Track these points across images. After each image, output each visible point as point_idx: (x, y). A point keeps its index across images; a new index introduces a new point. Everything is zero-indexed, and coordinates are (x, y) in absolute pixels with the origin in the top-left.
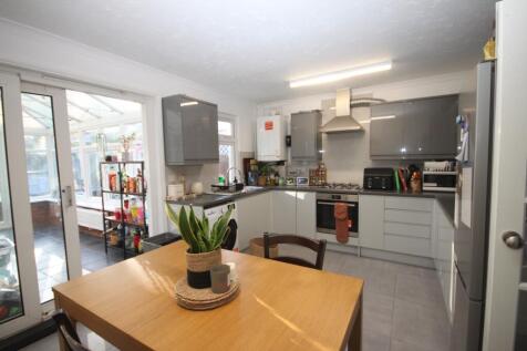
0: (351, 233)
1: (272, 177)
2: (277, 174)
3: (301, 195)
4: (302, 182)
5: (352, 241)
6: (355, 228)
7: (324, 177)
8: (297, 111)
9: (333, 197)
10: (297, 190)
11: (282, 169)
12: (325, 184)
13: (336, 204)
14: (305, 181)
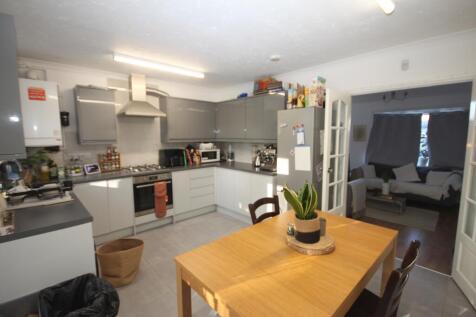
0: (168, 207)
1: (45, 168)
2: (51, 164)
3: (114, 184)
4: (92, 170)
5: (169, 213)
6: (170, 202)
7: (118, 161)
8: (86, 84)
9: (151, 178)
10: (107, 179)
12: (119, 169)
13: (155, 184)
14: (95, 168)
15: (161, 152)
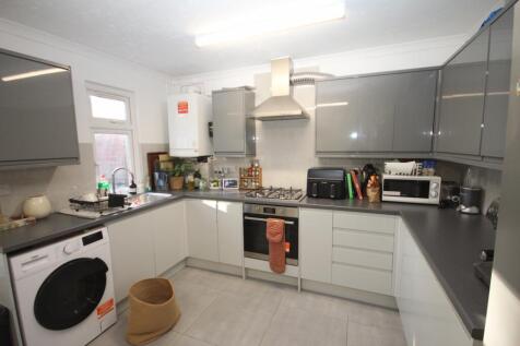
0: (288, 260)
1: (190, 178)
4: (230, 185)
5: (291, 271)
6: (294, 254)
7: (258, 178)
9: (265, 210)
11: (204, 168)
12: (259, 188)
13: (269, 220)
14: (233, 184)
15: (311, 172)
